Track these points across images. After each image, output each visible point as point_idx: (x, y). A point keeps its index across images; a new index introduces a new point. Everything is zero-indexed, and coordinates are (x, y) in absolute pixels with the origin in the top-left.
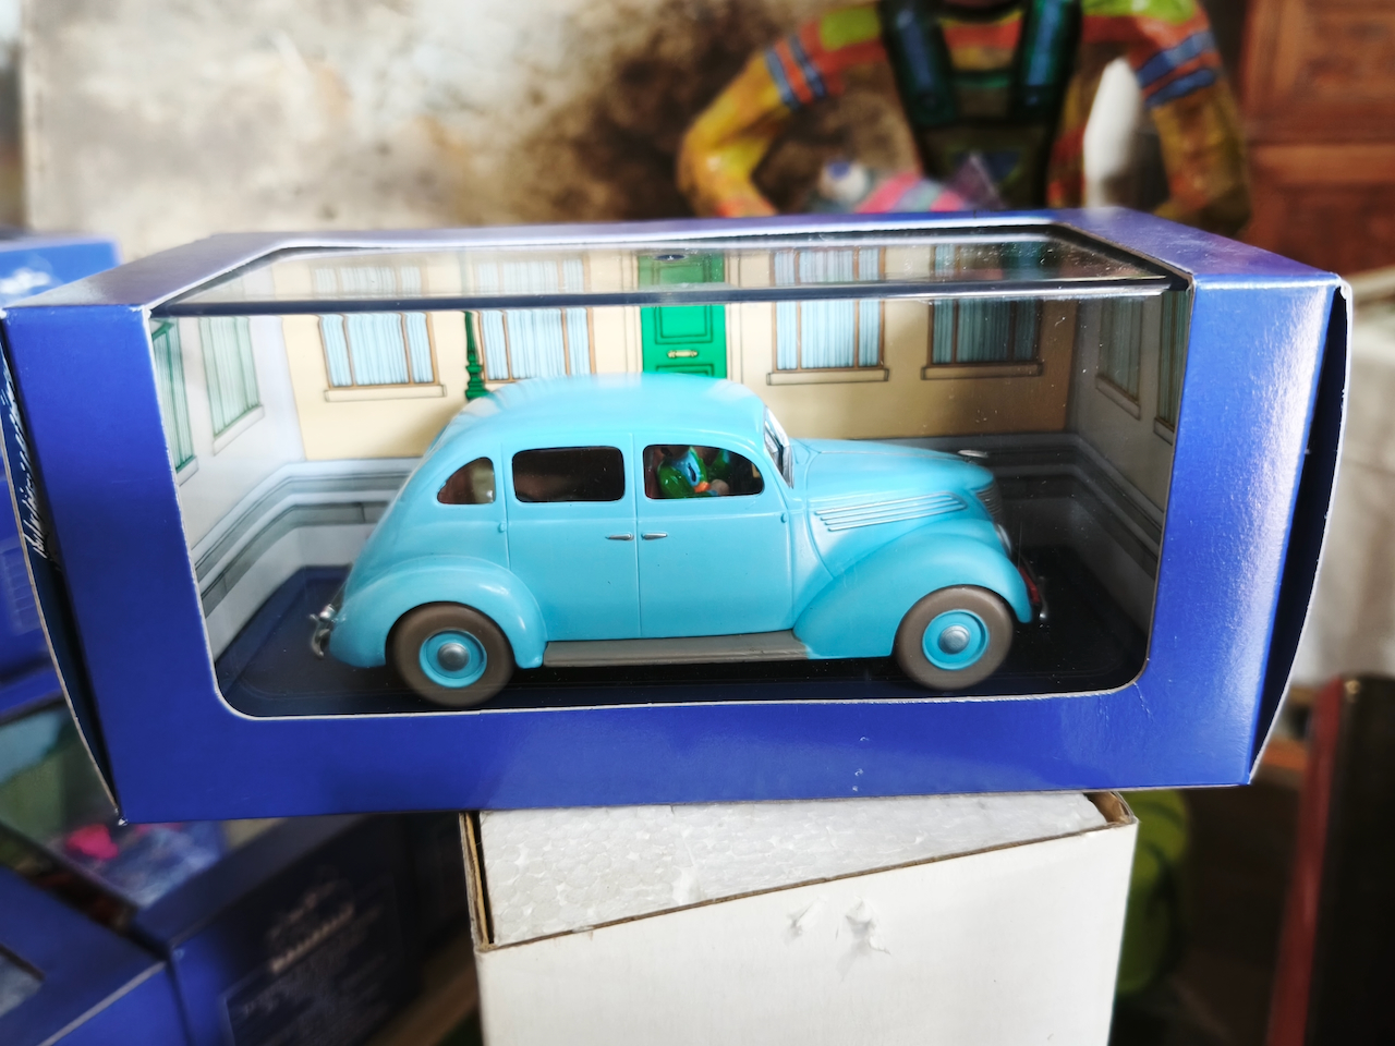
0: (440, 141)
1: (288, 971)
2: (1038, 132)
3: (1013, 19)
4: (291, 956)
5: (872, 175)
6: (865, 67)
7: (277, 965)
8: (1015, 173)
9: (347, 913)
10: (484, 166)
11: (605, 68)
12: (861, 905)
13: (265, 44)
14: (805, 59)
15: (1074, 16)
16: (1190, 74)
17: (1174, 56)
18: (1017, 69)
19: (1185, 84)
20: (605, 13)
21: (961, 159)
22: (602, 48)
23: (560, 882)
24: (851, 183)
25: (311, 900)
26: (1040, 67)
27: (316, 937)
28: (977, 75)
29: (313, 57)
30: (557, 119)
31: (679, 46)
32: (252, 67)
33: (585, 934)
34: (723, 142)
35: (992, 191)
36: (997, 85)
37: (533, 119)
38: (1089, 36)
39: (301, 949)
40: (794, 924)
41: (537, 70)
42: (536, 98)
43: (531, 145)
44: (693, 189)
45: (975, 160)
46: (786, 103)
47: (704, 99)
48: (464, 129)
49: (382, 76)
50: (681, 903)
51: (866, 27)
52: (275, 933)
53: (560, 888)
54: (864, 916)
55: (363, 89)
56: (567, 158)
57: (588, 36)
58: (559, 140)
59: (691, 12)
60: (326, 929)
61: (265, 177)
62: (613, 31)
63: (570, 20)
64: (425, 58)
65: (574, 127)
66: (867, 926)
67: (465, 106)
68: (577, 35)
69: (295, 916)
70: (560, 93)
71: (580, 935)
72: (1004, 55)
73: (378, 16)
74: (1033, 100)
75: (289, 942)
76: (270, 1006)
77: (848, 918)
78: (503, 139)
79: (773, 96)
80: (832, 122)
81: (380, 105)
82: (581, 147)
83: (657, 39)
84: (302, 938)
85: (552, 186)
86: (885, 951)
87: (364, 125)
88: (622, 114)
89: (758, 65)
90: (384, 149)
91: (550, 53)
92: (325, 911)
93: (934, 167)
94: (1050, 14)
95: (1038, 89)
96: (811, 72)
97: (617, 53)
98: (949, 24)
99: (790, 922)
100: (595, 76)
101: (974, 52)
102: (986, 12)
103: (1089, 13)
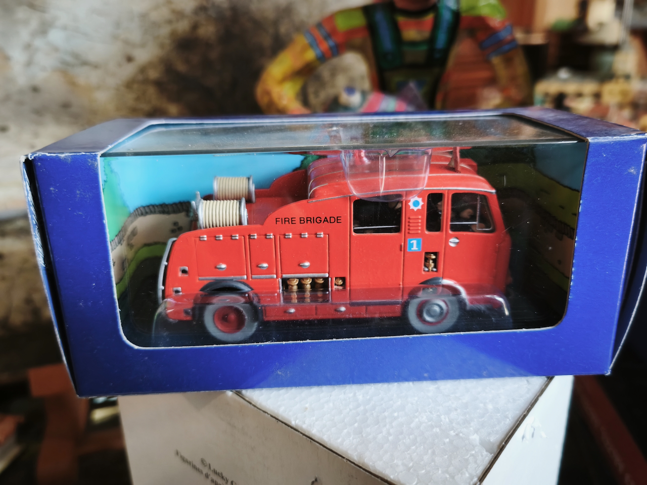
3: (430, 17)
5: (364, 94)
6: (358, 40)
8: (424, 89)
14: (328, 36)
15: (457, 15)
17: (503, 34)
18: (432, 40)
19: (507, 47)
26: (441, 39)
28: (413, 44)
35: (420, 99)
37: (129, 70)
38: (463, 25)
43: (129, 85)
45: (412, 84)
46: (318, 59)
49: (28, 47)
51: (359, 21)
55: (17, 55)
56: (151, 91)
57: (155, 25)
58: (146, 81)
59: (212, 13)
62: (169, 22)
63: (143, 16)
65: (154, 74)
72: (426, 34)
73: (22, 12)
74: (437, 56)
78: (112, 82)
79: (310, 55)
81: (29, 63)
82: (159, 85)
83: (195, 26)
85: (145, 107)
88: (181, 67)
94: (447, 16)
95: (440, 50)
96: (331, 43)
98: (401, 19)
100: (162, 46)
101: (412, 32)
102: (418, 14)
103: (464, 15)
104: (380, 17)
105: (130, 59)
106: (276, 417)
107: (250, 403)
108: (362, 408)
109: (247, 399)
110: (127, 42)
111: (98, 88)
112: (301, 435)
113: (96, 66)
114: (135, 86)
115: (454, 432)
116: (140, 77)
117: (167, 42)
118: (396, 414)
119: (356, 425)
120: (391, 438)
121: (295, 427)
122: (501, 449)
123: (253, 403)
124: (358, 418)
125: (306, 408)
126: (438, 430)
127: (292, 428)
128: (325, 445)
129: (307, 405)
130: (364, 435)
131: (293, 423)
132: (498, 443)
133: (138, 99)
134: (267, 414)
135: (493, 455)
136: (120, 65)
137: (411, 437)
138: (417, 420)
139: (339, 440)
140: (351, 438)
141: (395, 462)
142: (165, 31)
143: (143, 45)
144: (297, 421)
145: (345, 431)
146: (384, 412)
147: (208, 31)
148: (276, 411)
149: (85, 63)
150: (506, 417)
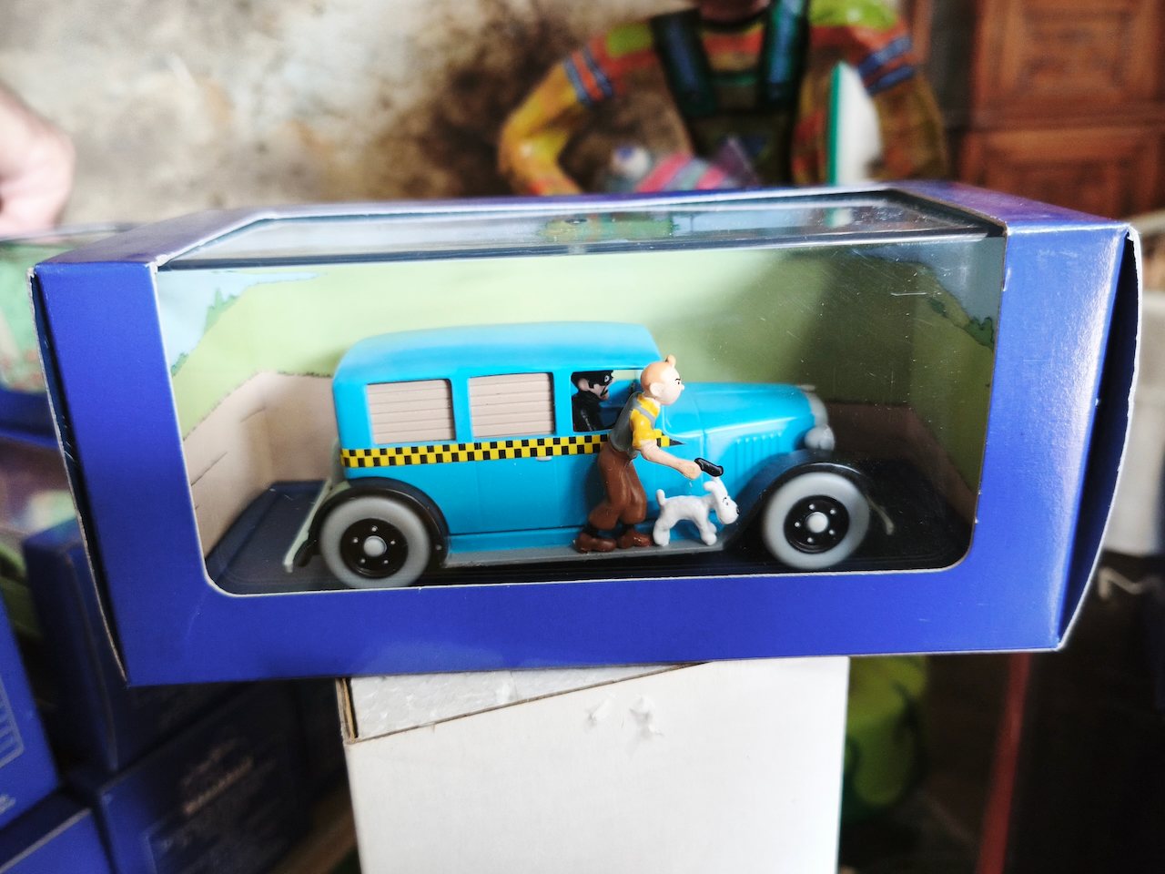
0: (308, 140)
1: (199, 813)
2: (781, 119)
3: (755, 31)
4: (201, 800)
6: (642, 71)
7: (190, 808)
8: (766, 152)
9: (246, 765)
10: (345, 160)
11: (441, 77)
12: (641, 701)
13: (160, 65)
14: (595, 65)
15: (803, 23)
16: (895, 70)
17: (882, 56)
18: (761, 69)
19: (891, 78)
20: (439, 34)
21: (722, 142)
22: (438, 62)
23: (410, 694)
24: (636, 163)
25: (216, 755)
26: (780, 68)
27: (222, 784)
28: (730, 75)
29: (201, 74)
30: (403, 120)
31: (501, 58)
32: (150, 84)
33: (429, 728)
34: (533, 133)
35: (747, 166)
36: (746, 84)
37: (383, 121)
38: (816, 43)
39: (209, 795)
40: (590, 718)
41: (385, 81)
42: (386, 103)
44: (511, 172)
45: (733, 143)
46: (582, 101)
47: (518, 100)
48: (328, 130)
49: (258, 89)
50: (503, 703)
51: (642, 40)
52: (187, 781)
53: (409, 698)
54: (645, 708)
55: (243, 100)
56: (412, 151)
57: (425, 52)
59: (508, 31)
60: (230, 778)
61: (166, 173)
62: (445, 48)
63: (411, 40)
64: (294, 73)
65: (418, 126)
66: (647, 716)
67: (329, 111)
68: (417, 52)
69: (203, 768)
70: (406, 98)
71: (425, 729)
72: (750, 58)
73: (254, 40)
74: (776, 94)
75: (198, 789)
76: (185, 843)
77: (632, 711)
78: (360, 138)
79: (570, 96)
80: (625, 117)
81: (258, 111)
82: (423, 142)
83: (482, 53)
84: (210, 785)
85: (400, 174)
86: (661, 734)
87: (245, 127)
88: (456, 115)
89: (559, 72)
90: (262, 148)
91: (396, 66)
92: (228, 763)
93: (703, 149)
94: (785, 28)
95: (779, 86)
96: (600, 76)
97: (450, 66)
98: (707, 36)
99: (587, 715)
101: (729, 56)
102: (736, 26)
103: (815, 24)
104: (674, 34)
116: (399, 131)
136: (372, 113)
143: (406, 84)
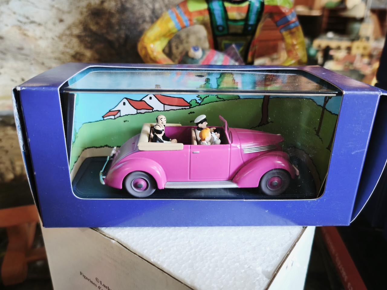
2: (249, 37)
3: (247, 4)
8: (241, 49)
15: (262, 4)
16: (294, 22)
17: (290, 17)
18: (246, 19)
19: (292, 25)
24: (198, 53)
26: (252, 19)
28: (235, 21)
38: (265, 10)
45: (234, 46)
46: (177, 27)
58: (71, 35)
72: (244, 15)
74: (250, 28)
79: (172, 25)
82: (79, 37)
85: (72, 52)
94: (257, 5)
95: (251, 25)
98: (228, 5)
100: (81, 13)
101: (235, 13)
102: (240, 2)
103: (266, 3)
105: (61, 21)
106: (142, 257)
107: (126, 248)
108: (193, 250)
109: (124, 245)
110: (59, 9)
111: (41, 38)
112: (157, 268)
113: (40, 25)
114: (64, 37)
115: (247, 265)
116: (68, 32)
117: (85, 10)
118: (213, 254)
119: (190, 261)
120: (210, 270)
121: (153, 263)
122: (274, 276)
123: (128, 248)
124: (191, 257)
125: (160, 251)
126: (238, 264)
127: (151, 264)
128: (171, 275)
129: (161, 249)
130: (195, 268)
131: (152, 260)
132: (272, 272)
133: (65, 46)
134: (136, 255)
135: (269, 280)
136: (54, 24)
137: (223, 269)
138: (226, 258)
139: (180, 272)
140: (187, 270)
141: (213, 285)
142: (84, 4)
143: (69, 12)
144: (155, 259)
145: (183, 265)
146: (206, 253)
147: (111, 5)
148: (142, 253)
149: (32, 22)
150: (277, 256)
